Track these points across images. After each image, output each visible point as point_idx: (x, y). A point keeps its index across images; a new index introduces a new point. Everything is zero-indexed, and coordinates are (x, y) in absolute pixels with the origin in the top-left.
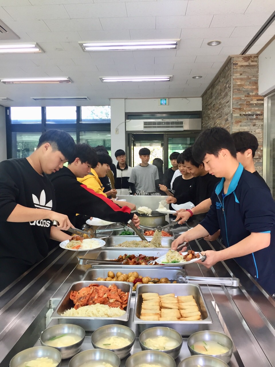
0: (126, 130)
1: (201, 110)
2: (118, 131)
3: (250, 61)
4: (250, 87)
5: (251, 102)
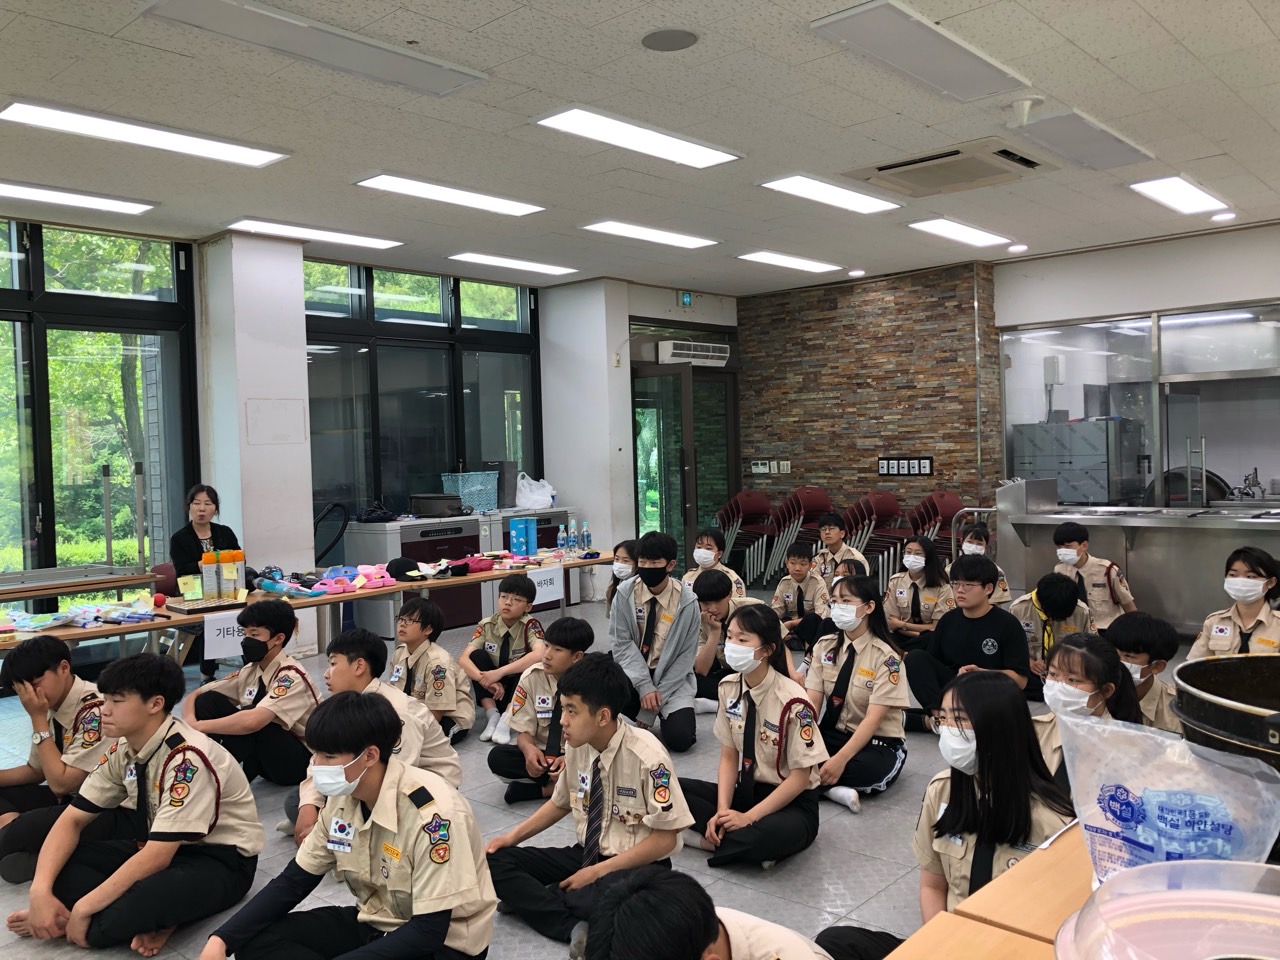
1: (734, 323)
3: (987, 272)
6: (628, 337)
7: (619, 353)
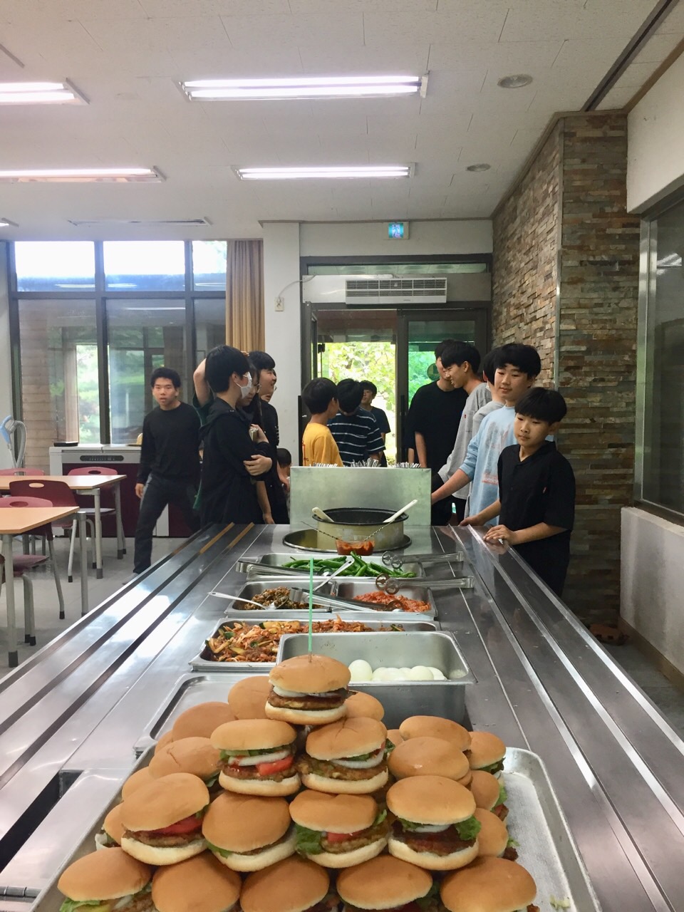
0: (304, 301)
2: (281, 304)
3: (606, 127)
4: (606, 193)
5: (609, 231)
6: (299, 279)
7: (282, 296)
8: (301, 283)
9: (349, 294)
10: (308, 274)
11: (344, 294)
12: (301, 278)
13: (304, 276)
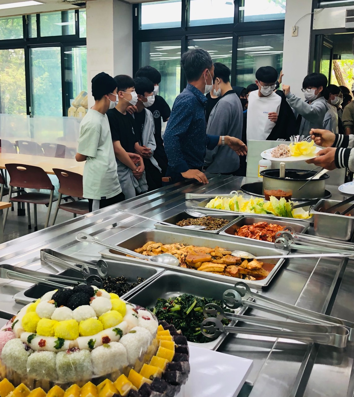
0: (314, 29)
2: (296, 31)
6: (310, 12)
7: (297, 26)
8: (312, 15)
9: (348, 20)
10: (319, 8)
11: (345, 20)
12: (313, 11)
13: (315, 10)
